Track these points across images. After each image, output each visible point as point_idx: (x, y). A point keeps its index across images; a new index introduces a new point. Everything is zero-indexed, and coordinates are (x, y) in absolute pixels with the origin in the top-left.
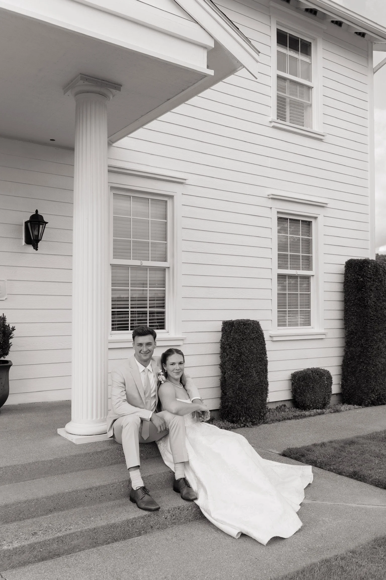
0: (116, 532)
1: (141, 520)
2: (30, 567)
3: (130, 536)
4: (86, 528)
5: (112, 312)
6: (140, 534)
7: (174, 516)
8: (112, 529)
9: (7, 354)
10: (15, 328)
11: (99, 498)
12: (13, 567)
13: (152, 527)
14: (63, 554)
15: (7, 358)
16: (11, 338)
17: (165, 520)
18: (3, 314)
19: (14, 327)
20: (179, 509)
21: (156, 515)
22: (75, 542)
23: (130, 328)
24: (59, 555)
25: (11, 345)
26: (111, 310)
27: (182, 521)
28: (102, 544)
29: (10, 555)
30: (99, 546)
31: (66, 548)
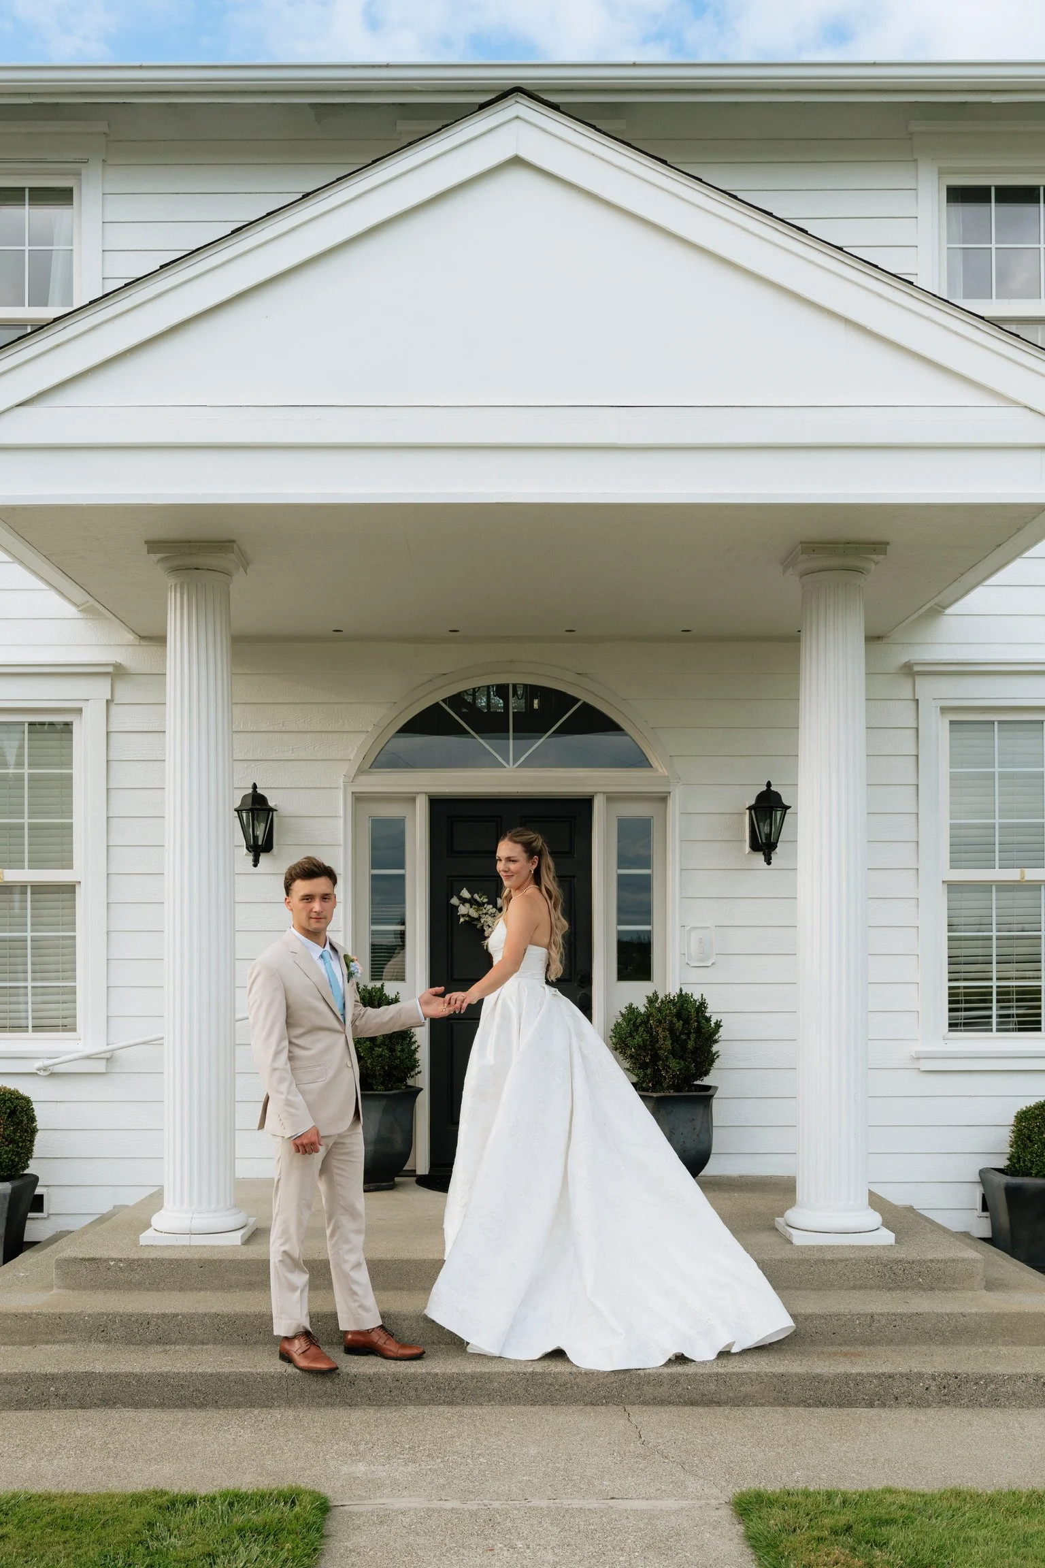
0: (823, 1389)
1: (874, 1381)
2: (671, 1408)
3: (851, 1403)
4: (767, 1371)
5: (950, 988)
6: (871, 1405)
7: (944, 1387)
8: (816, 1384)
9: (706, 1073)
10: (721, 1024)
11: (811, 1336)
12: (644, 1403)
13: (897, 1399)
14: (726, 1403)
15: (706, 1081)
16: (716, 1041)
17: (924, 1391)
18: (702, 995)
19: (720, 1022)
20: (956, 1378)
21: (904, 1378)
22: (746, 1389)
23: (994, 1027)
24: (719, 1404)
25: (718, 1057)
26: (947, 984)
27: (963, 1402)
28: (797, 1405)
29: (639, 1383)
30: (790, 1406)
31: (731, 1395)
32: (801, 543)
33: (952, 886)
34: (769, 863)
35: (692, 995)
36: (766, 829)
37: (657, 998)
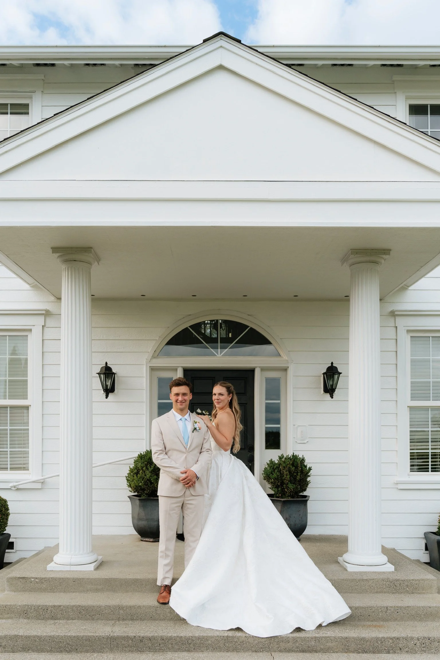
0: (366, 644)
1: (390, 641)
2: (294, 654)
3: (379, 652)
4: (339, 635)
5: (411, 453)
6: (389, 652)
7: (423, 644)
8: (363, 642)
9: (305, 490)
10: (312, 468)
11: (359, 617)
12: (280, 651)
13: (401, 649)
14: (320, 651)
15: (305, 493)
16: (309, 476)
17: (414, 645)
18: (303, 455)
19: (311, 467)
20: (429, 639)
21: (404, 639)
22: (329, 644)
23: (430, 470)
24: (316, 651)
25: (310, 483)
26: (410, 451)
27: (432, 651)
28: (353, 652)
29: (278, 641)
30: (350, 653)
31: (322, 647)
32: (351, 249)
33: (411, 408)
34: (332, 398)
35: (298, 456)
36: (331, 383)
37: (283, 457)
